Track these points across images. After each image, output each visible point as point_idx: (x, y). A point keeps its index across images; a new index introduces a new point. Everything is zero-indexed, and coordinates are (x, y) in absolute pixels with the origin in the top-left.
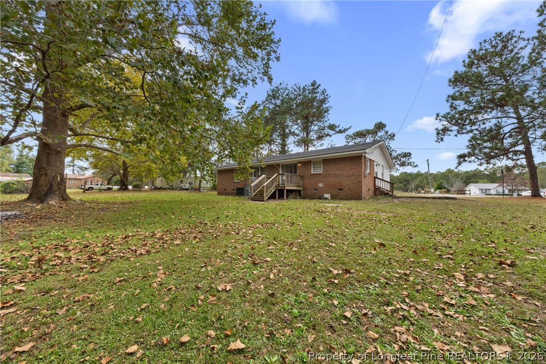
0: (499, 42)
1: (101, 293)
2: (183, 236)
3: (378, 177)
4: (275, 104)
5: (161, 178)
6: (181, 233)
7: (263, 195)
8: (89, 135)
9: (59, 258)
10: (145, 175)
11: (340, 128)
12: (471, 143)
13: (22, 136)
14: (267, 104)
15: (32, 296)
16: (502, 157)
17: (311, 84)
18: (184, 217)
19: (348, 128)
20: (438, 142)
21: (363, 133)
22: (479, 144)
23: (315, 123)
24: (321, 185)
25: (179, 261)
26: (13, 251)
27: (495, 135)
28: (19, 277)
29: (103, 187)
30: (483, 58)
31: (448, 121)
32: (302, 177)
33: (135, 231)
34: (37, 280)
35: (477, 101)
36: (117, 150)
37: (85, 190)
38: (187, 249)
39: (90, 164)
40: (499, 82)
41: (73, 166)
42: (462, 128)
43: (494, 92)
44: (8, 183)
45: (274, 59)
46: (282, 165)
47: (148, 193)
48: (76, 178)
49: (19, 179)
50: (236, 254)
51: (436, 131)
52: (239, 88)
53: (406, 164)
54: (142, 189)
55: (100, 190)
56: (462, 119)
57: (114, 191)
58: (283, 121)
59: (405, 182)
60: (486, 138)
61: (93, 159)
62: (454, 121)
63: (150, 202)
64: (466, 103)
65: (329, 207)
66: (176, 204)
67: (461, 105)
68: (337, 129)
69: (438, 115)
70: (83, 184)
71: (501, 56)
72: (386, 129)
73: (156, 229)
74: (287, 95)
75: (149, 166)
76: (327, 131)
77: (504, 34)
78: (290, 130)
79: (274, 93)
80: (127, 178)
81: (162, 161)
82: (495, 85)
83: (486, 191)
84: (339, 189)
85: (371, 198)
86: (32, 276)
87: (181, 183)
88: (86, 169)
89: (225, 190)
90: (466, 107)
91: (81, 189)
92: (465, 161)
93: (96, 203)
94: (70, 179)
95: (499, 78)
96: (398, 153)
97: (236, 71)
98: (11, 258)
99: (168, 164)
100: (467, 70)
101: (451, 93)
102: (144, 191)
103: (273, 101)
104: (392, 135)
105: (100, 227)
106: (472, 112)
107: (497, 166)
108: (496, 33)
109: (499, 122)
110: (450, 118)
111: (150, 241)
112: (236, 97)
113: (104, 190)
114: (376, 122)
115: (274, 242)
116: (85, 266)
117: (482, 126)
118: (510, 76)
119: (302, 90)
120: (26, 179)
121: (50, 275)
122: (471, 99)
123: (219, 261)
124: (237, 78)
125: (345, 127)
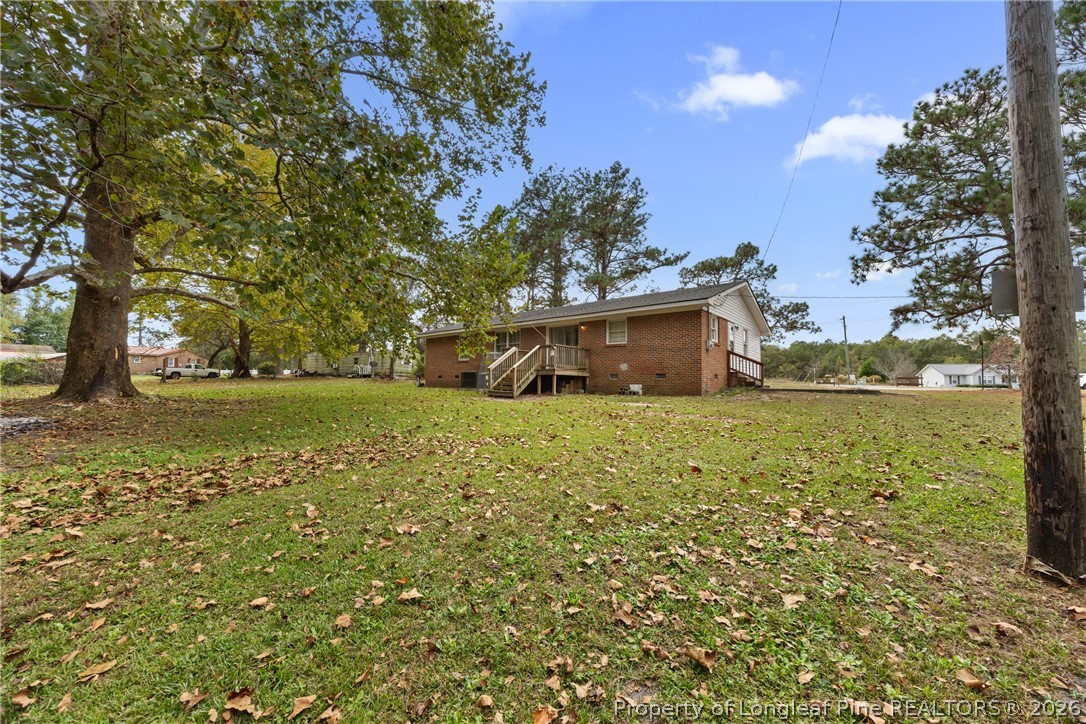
0: (973, 88)
1: (209, 539)
2: (351, 458)
3: (736, 351)
4: (541, 209)
5: (315, 354)
6: (347, 453)
7: (511, 386)
8: (173, 270)
9: (132, 491)
10: (284, 347)
11: (668, 255)
12: (917, 286)
13: (48, 274)
14: (523, 208)
15: (97, 544)
16: (978, 312)
17: (612, 168)
18: (355, 427)
19: (682, 254)
20: (855, 284)
21: (714, 264)
22: (934, 288)
23: (620, 244)
24: (624, 367)
25: (339, 495)
26: (48, 481)
27: (964, 269)
28: (69, 518)
29: (200, 372)
30: (942, 120)
31: (875, 243)
32: (588, 351)
33: (264, 449)
34: (99, 523)
35: (931, 204)
36: (227, 298)
37: (165, 378)
38: (354, 478)
39: (175, 325)
40: (975, 166)
41: (140, 330)
42: (900, 257)
43: (960, 187)
44: (12, 364)
45: (534, 122)
46: (551, 329)
47: (288, 384)
48: (148, 353)
49: (33, 357)
50: (439, 484)
51: (851, 262)
52: (466, 178)
53: (799, 325)
54: (278, 376)
55: (195, 378)
56: (901, 239)
57: (223, 380)
58: (556, 241)
59: (801, 361)
60: (948, 276)
61: (180, 316)
62: (885, 243)
63: (294, 400)
64: (908, 208)
65: (632, 408)
66: (344, 404)
67: (900, 212)
68: (662, 258)
69: (855, 231)
70: (161, 364)
71: (977, 115)
72: (760, 257)
73: (302, 447)
74: (564, 189)
75: (291, 329)
76: (642, 261)
77: (982, 74)
78: (569, 260)
79: (537, 186)
80: (248, 353)
81: (316, 321)
82: (965, 172)
83: (957, 380)
84: (659, 375)
85: (721, 392)
86: (92, 517)
87: (356, 363)
88: (166, 335)
89: (440, 377)
90: (909, 214)
91: (157, 375)
92: (907, 320)
93: (189, 401)
94: (134, 356)
95: (973, 159)
96: (782, 304)
97: (460, 145)
98: (50, 491)
99: (328, 327)
100: (911, 144)
101: (882, 189)
102: (283, 379)
103: (536, 203)
104: (771, 268)
105: (199, 444)
106: (921, 225)
107: (970, 330)
108: (967, 72)
109: (972, 245)
110: (878, 236)
111: (291, 466)
112: (460, 196)
113: (203, 378)
114: (740, 243)
115: (509, 466)
116: (178, 502)
117: (941, 253)
118: (994, 154)
119: (593, 180)
120: (48, 356)
121: (120, 515)
122: (918, 200)
123: (407, 494)
124: (462, 158)
125: (677, 254)
